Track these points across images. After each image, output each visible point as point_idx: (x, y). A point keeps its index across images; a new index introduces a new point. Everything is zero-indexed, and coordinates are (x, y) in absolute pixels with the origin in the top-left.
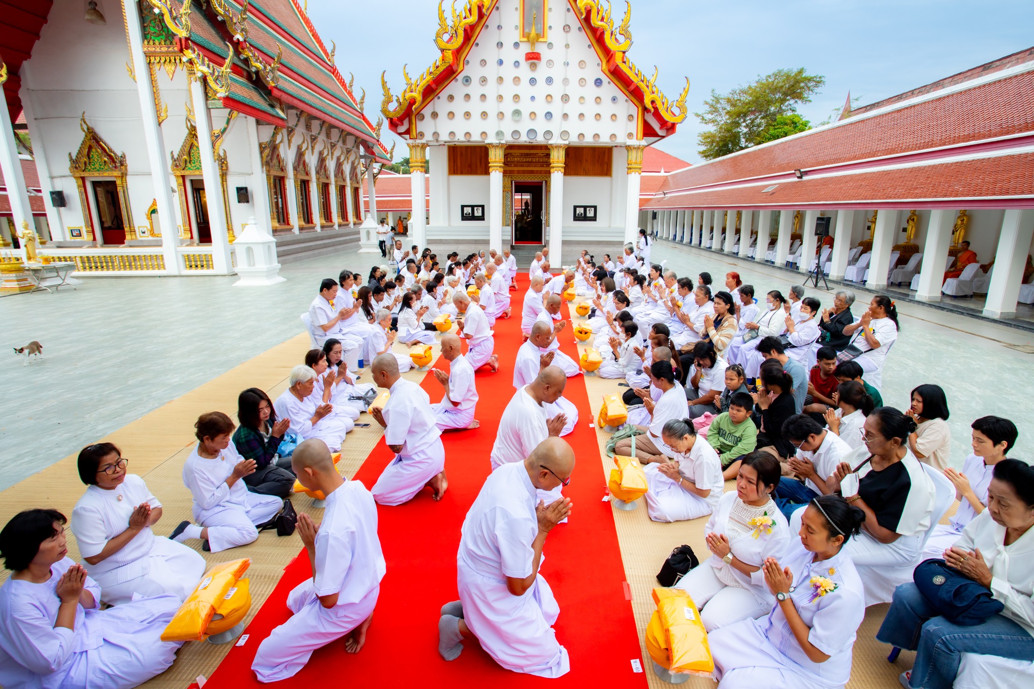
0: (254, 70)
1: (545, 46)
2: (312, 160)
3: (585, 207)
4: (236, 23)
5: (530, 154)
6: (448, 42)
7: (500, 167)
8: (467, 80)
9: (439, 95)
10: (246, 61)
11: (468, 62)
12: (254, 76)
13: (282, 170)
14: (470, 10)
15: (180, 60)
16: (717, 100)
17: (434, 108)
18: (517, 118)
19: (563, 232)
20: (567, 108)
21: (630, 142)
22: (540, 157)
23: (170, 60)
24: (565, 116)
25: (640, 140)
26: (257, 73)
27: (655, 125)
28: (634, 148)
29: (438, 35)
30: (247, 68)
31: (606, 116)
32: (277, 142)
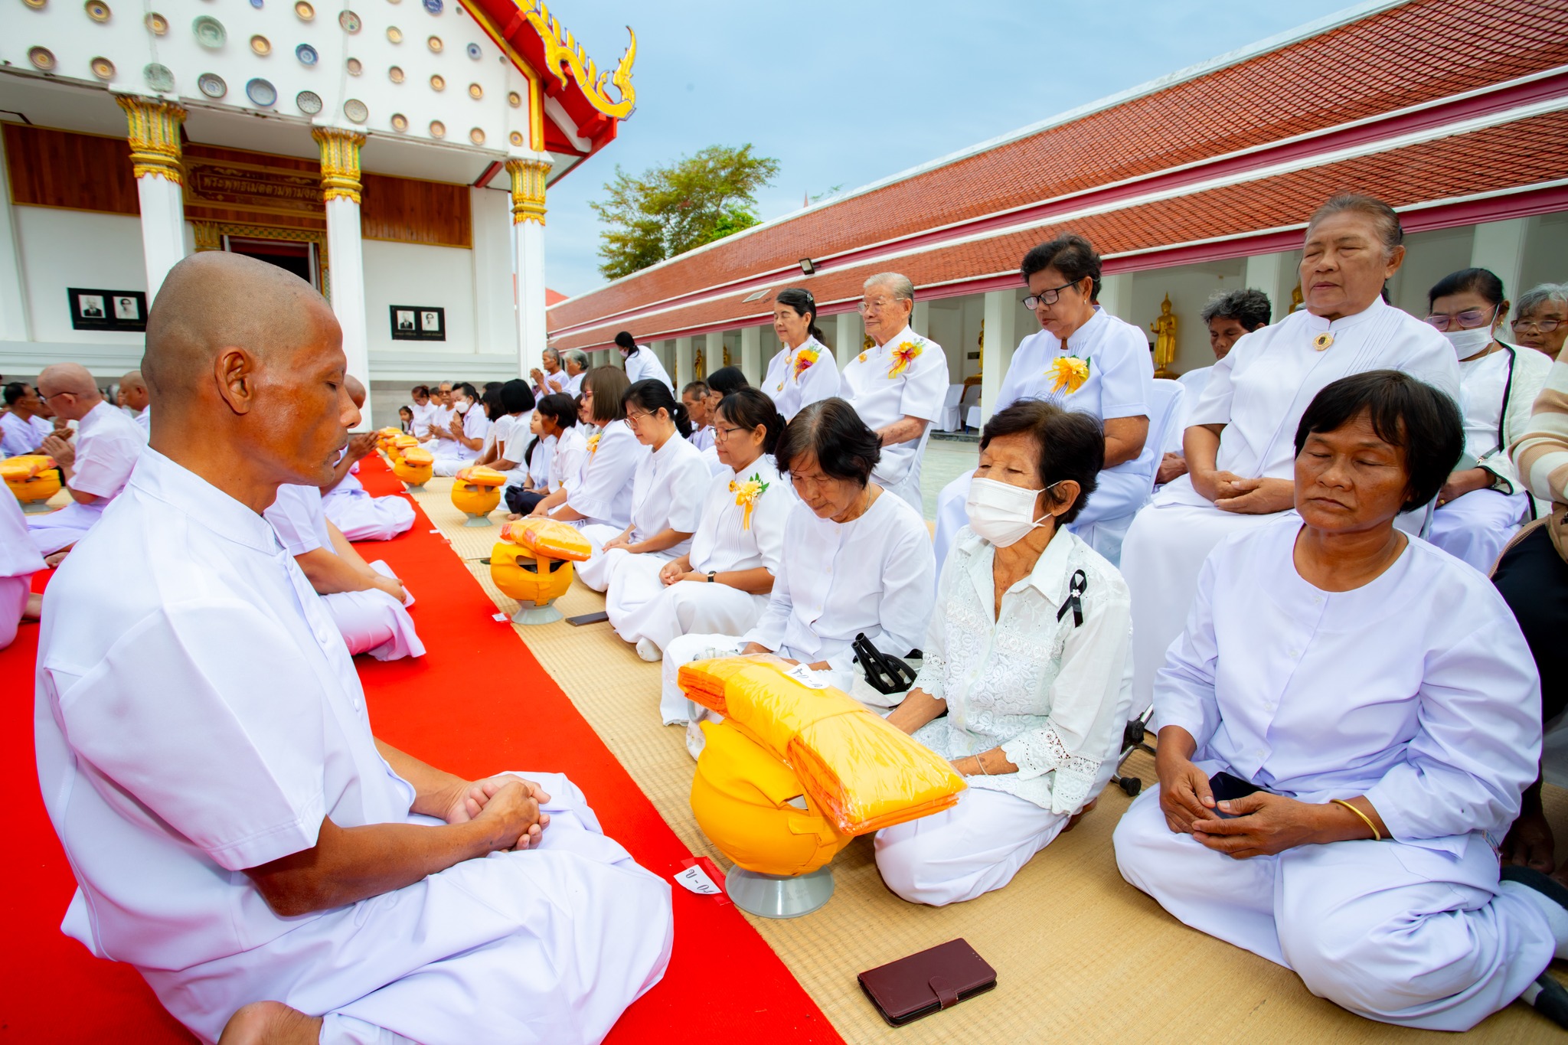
3: (418, 311)
5: (269, 176)
7: (170, 166)
16: (626, 182)
18: (208, 39)
19: (371, 362)
20: (357, 47)
21: (515, 152)
22: (294, 185)
24: (353, 64)
25: (537, 150)
27: (568, 127)
28: (528, 167)
31: (457, 85)
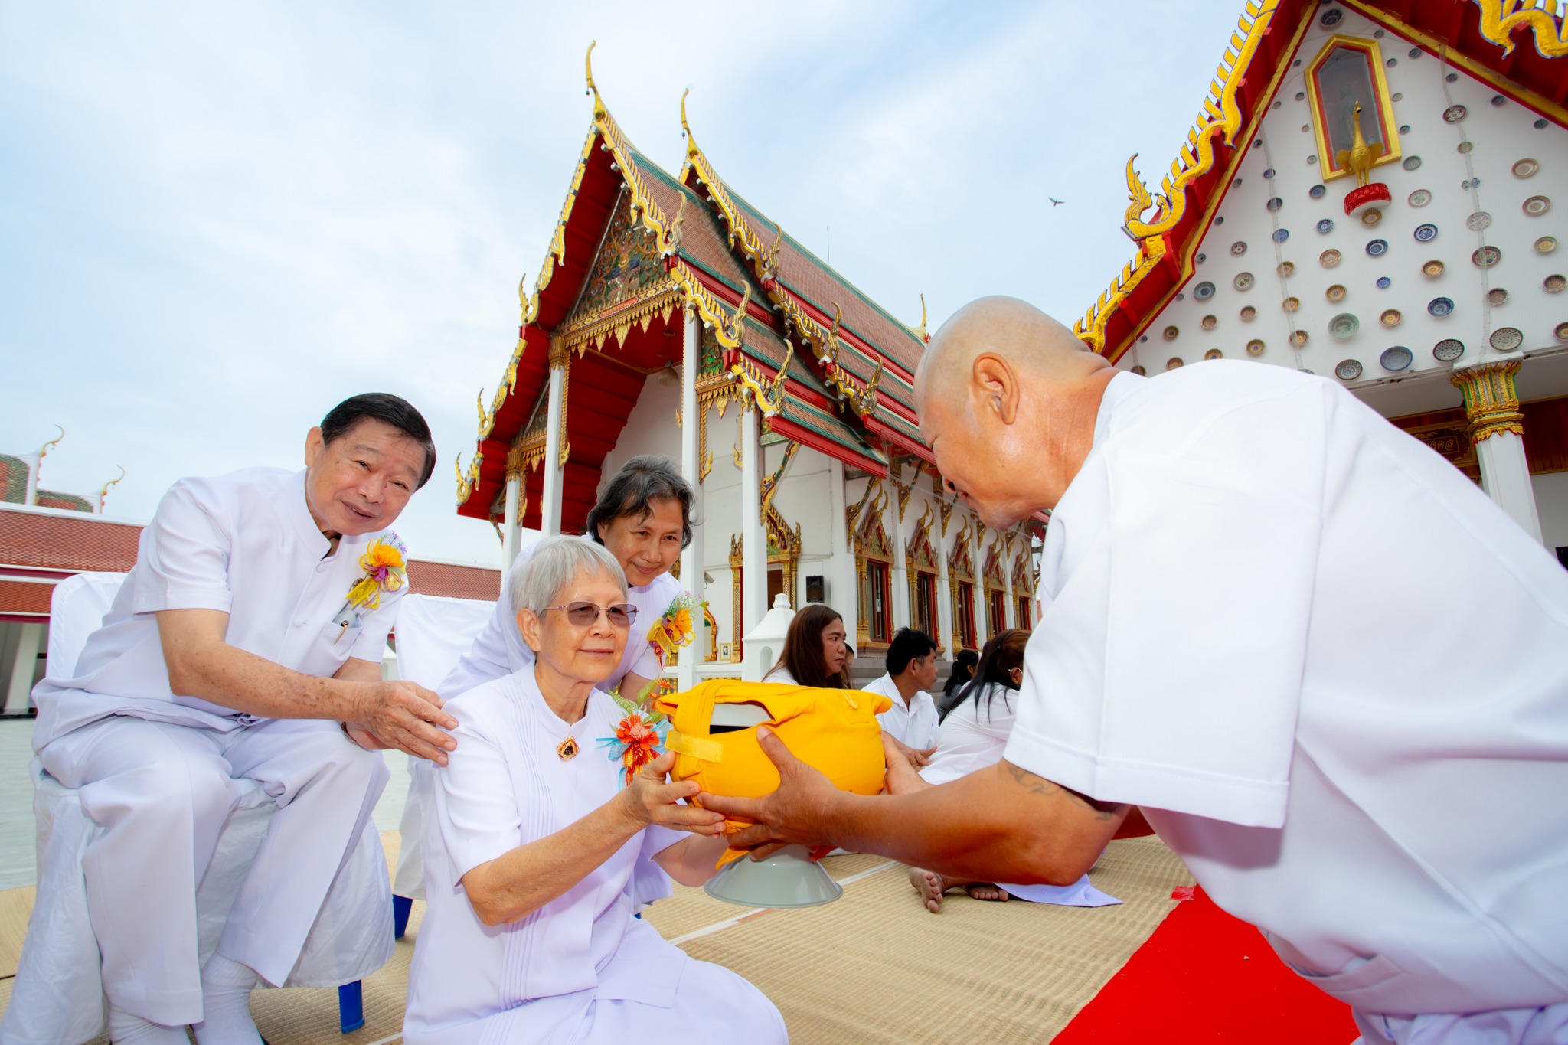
0: (841, 397)
1: (1398, 169)
2: (943, 546)
4: (824, 344)
6: (1152, 222)
8: (1206, 290)
9: (1145, 334)
10: (834, 389)
11: (1203, 257)
12: (843, 407)
13: (885, 553)
14: (1195, 154)
15: (735, 388)
17: (1135, 359)
18: (1343, 333)
23: (724, 392)
24: (1497, 294)
26: (847, 401)
29: (1132, 217)
30: (833, 398)
32: (879, 509)
